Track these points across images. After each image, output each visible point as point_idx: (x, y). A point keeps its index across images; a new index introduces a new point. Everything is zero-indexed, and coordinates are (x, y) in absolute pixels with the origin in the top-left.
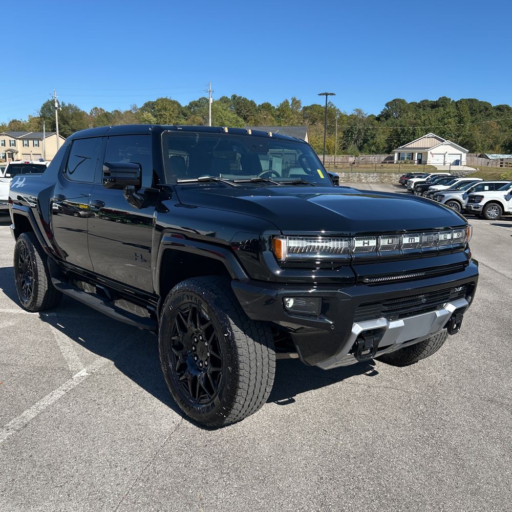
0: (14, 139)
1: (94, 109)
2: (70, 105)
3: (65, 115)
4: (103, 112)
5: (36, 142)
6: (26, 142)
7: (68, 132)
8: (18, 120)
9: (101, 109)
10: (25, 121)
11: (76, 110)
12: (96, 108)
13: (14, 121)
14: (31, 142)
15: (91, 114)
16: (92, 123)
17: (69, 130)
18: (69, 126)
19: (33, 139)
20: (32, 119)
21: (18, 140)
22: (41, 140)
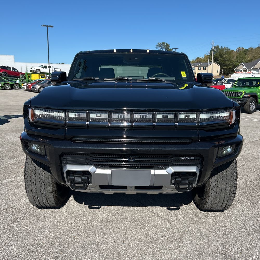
0: (195, 67)
1: (238, 48)
2: (225, 47)
3: (222, 53)
4: (243, 49)
5: (204, 68)
6: (200, 68)
7: (222, 61)
8: (199, 57)
9: (242, 48)
10: (203, 58)
11: (228, 50)
12: (239, 48)
13: (198, 58)
14: (202, 68)
15: (236, 51)
16: (236, 56)
17: (223, 60)
18: (223, 58)
19: (203, 66)
20: (206, 57)
21: (196, 67)
22: (207, 66)
